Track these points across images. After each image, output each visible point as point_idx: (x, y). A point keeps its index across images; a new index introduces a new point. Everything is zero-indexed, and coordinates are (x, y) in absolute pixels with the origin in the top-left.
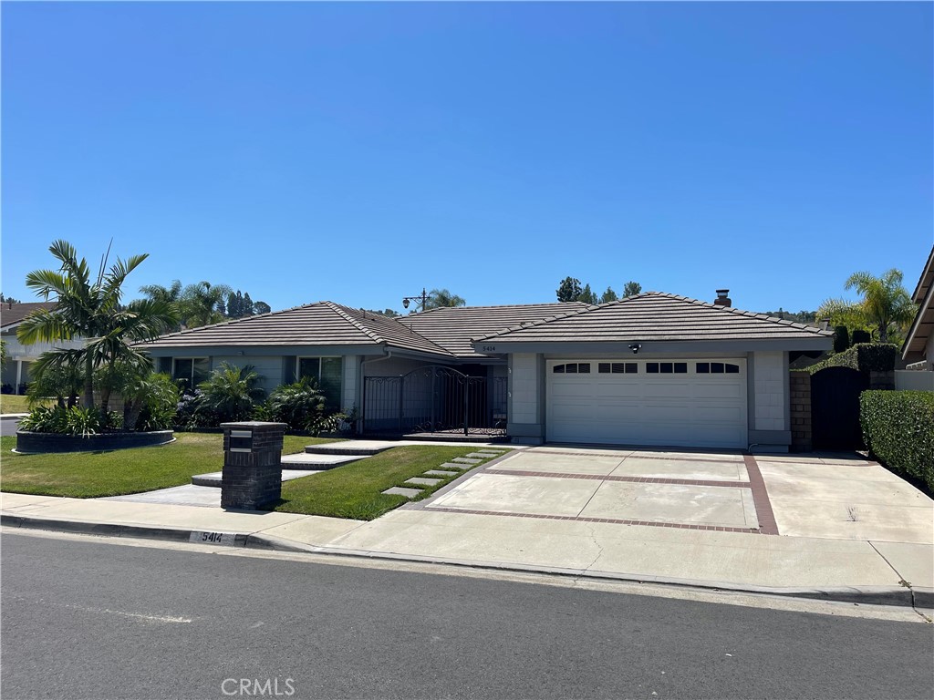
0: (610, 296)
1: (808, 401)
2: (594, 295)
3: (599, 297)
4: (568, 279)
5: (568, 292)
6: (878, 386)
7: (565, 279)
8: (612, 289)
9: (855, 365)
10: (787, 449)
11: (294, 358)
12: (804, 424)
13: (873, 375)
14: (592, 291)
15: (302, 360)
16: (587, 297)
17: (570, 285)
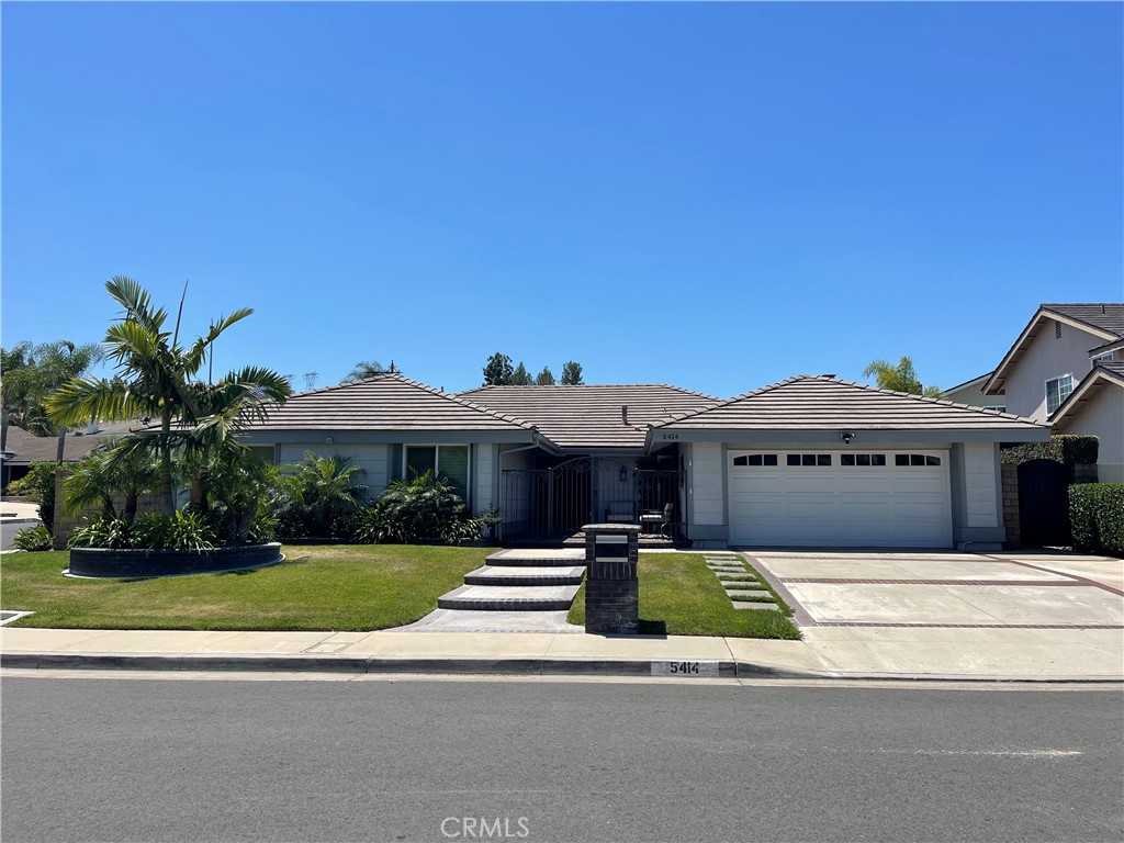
0: (546, 378)
1: (1016, 495)
2: (529, 375)
3: (534, 378)
4: (498, 355)
5: (497, 373)
6: (1083, 480)
7: (494, 356)
8: (549, 369)
9: (1060, 459)
10: (1000, 547)
11: (397, 447)
12: (1012, 519)
13: (1078, 467)
14: (527, 370)
15: (410, 450)
16: (521, 378)
17: (499, 362)
